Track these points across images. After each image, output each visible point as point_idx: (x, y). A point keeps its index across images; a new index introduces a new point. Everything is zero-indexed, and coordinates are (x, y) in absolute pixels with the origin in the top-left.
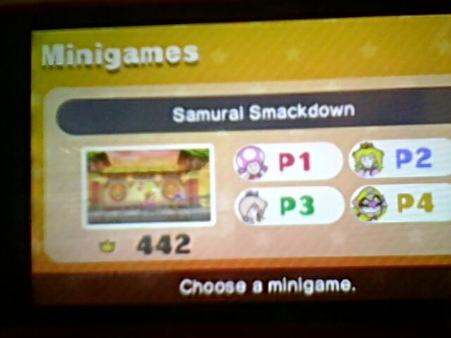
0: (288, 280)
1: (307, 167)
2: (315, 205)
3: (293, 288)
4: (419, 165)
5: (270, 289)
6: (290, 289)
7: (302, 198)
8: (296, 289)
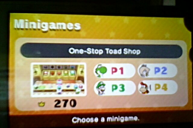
0: (114, 117)
1: (122, 73)
2: (125, 88)
3: (116, 120)
4: (163, 73)
5: (107, 120)
6: (115, 120)
7: (120, 85)
8: (117, 120)
